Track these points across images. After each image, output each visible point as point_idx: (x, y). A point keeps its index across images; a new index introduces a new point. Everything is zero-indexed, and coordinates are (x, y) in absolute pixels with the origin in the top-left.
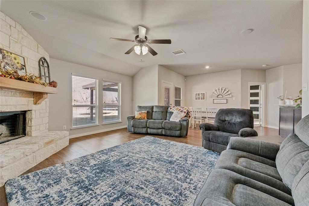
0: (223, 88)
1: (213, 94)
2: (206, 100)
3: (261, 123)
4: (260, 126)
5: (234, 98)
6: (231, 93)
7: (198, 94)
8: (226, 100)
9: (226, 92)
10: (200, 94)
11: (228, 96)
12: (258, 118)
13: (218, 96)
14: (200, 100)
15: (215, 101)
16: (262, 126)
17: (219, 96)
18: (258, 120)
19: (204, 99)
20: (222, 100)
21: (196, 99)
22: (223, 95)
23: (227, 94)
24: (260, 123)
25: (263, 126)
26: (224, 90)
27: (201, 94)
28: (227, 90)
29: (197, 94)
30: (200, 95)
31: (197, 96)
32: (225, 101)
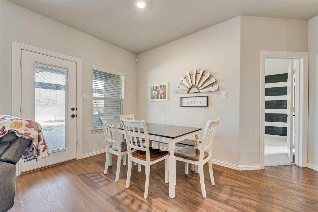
0: (200, 70)
1: (181, 86)
2: (168, 99)
3: (294, 151)
4: (289, 161)
5: (223, 93)
6: (216, 82)
7: (156, 87)
8: (206, 98)
9: (205, 79)
10: (159, 87)
11: (210, 89)
12: (286, 135)
13: (190, 89)
14: (159, 100)
15: (185, 102)
16: (296, 163)
17: (192, 91)
18: (286, 140)
19: (165, 97)
20: (198, 99)
21: (153, 98)
22: (199, 86)
23: (209, 83)
24: (291, 151)
25: (301, 165)
26: (200, 75)
27: (161, 86)
28: (208, 75)
29: (154, 87)
30: (159, 89)
31: (155, 93)
32: (203, 101)
